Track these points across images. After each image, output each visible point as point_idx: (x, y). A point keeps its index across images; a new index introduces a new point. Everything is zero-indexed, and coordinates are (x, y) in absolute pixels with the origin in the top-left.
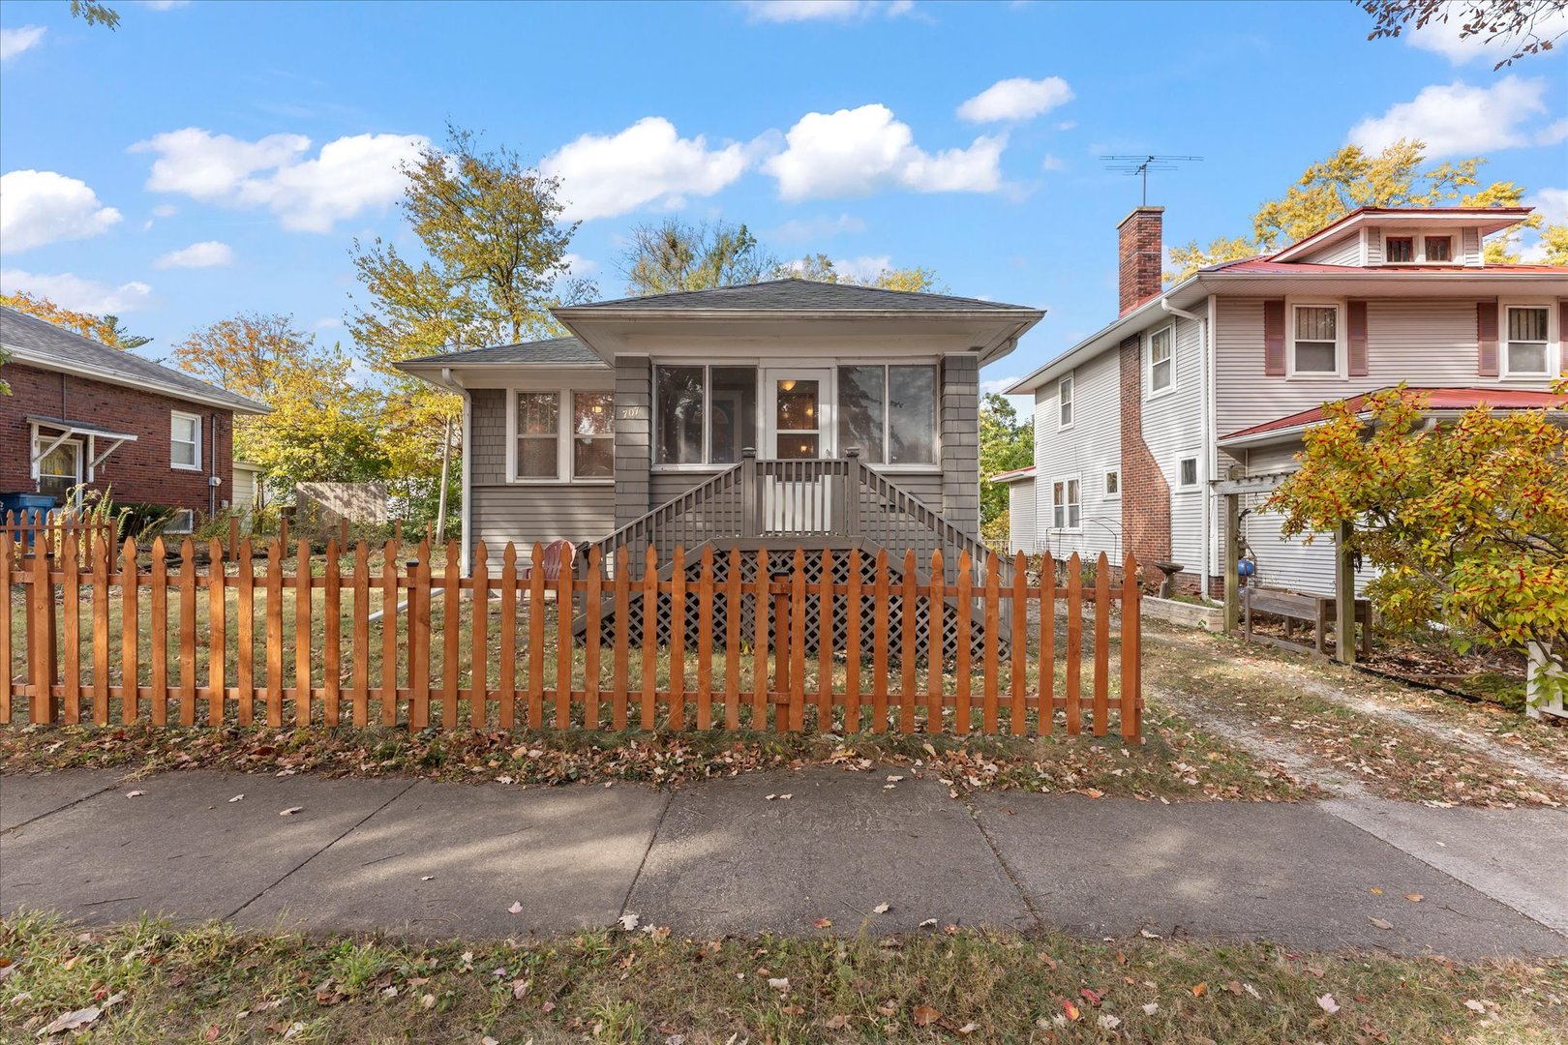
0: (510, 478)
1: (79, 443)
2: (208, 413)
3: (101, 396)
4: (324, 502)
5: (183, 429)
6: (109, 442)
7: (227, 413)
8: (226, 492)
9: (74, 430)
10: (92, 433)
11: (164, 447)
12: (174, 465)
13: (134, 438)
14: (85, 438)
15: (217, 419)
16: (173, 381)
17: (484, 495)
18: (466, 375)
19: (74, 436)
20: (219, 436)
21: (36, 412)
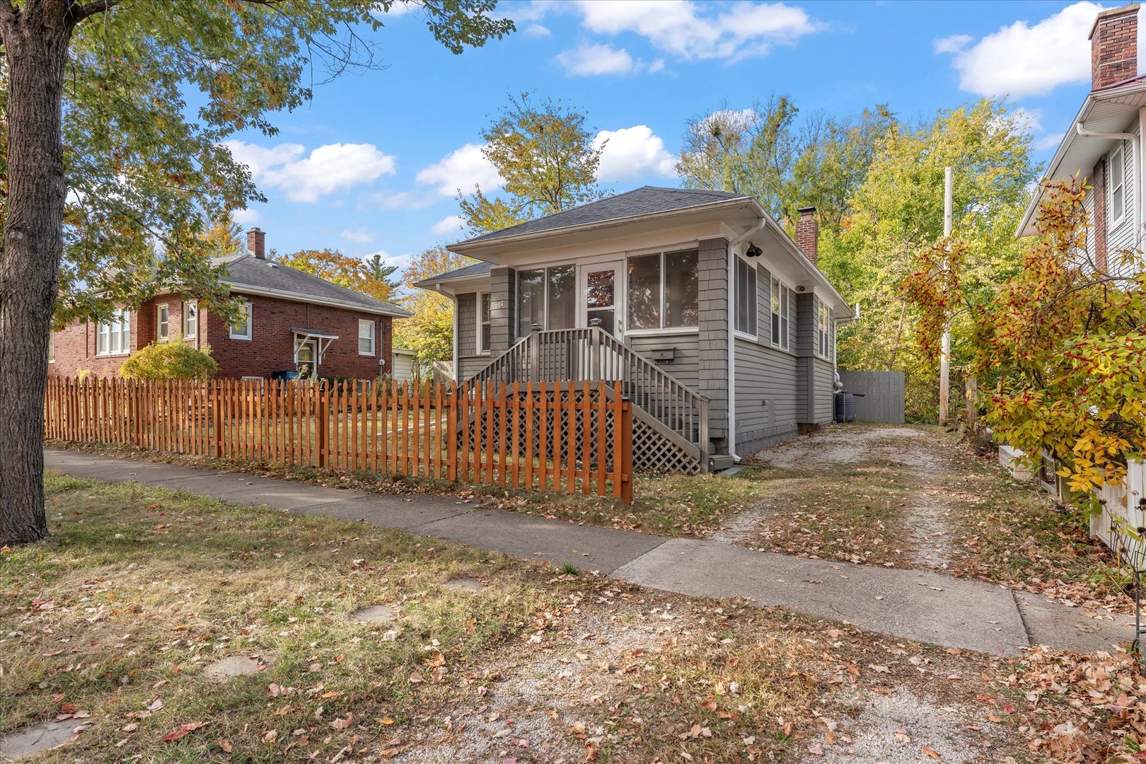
0: (479, 352)
1: (314, 342)
2: (378, 319)
3: (325, 314)
4: (445, 373)
5: (365, 330)
6: (328, 340)
7: (389, 318)
8: (388, 367)
9: (309, 335)
10: (321, 336)
11: (355, 340)
12: (361, 353)
13: (337, 337)
14: (317, 339)
15: (383, 323)
16: (359, 301)
17: (465, 364)
18: (454, 286)
19: (312, 338)
20: (384, 333)
21: (296, 326)
